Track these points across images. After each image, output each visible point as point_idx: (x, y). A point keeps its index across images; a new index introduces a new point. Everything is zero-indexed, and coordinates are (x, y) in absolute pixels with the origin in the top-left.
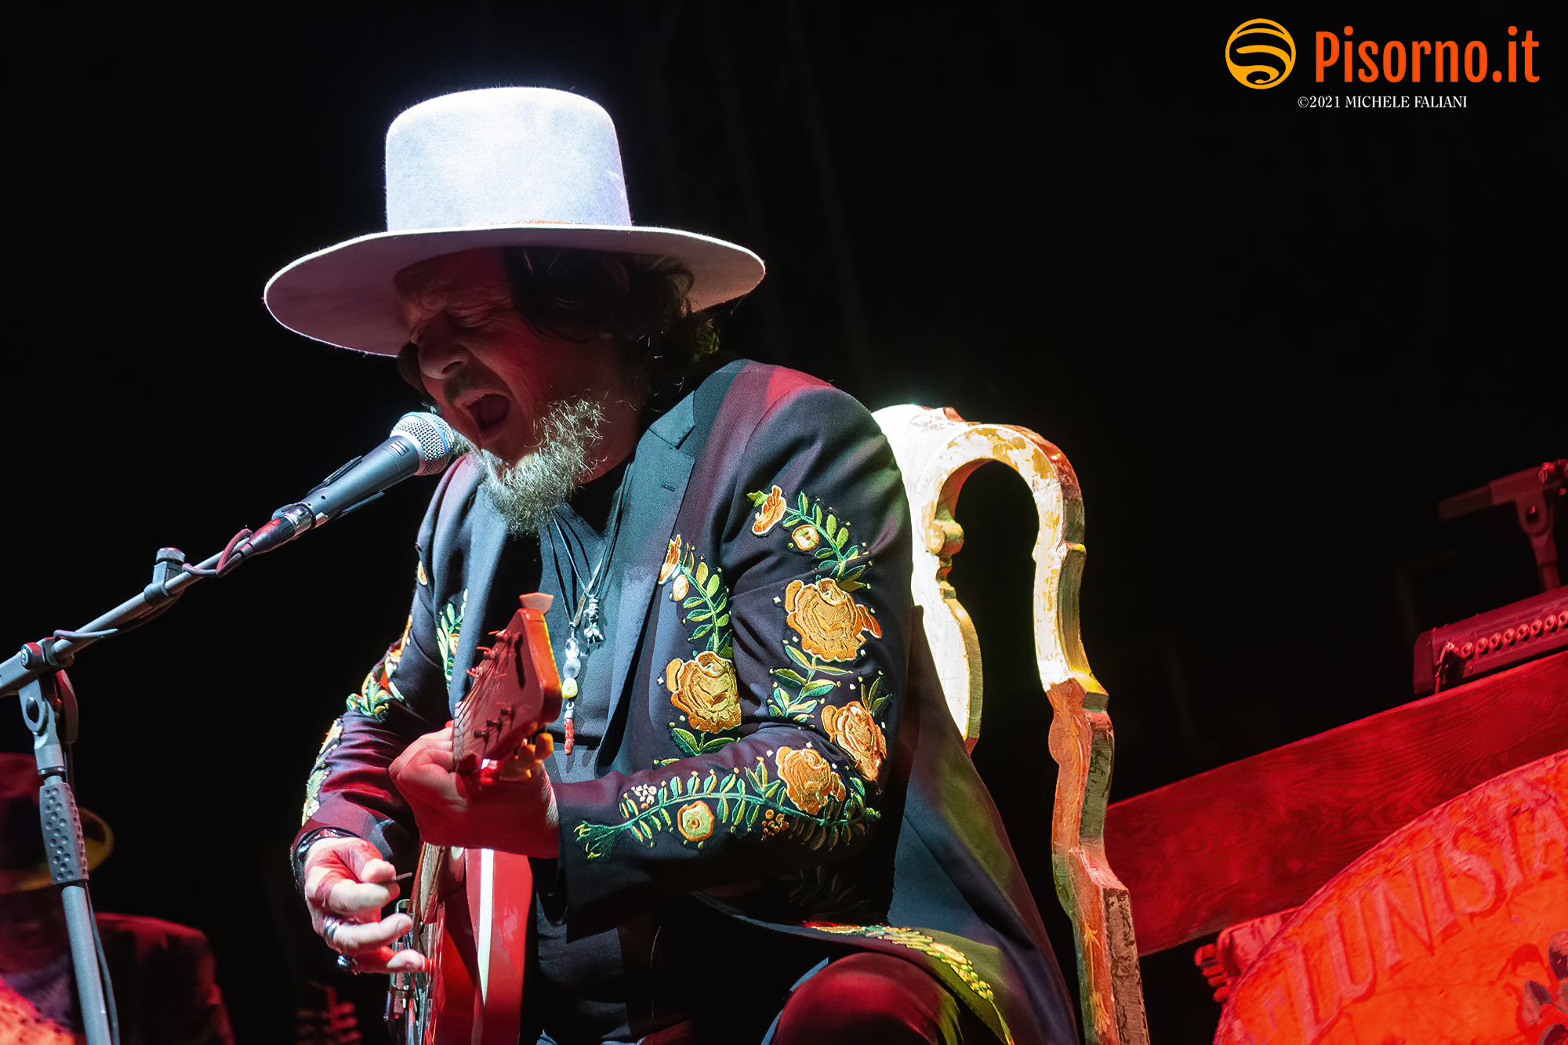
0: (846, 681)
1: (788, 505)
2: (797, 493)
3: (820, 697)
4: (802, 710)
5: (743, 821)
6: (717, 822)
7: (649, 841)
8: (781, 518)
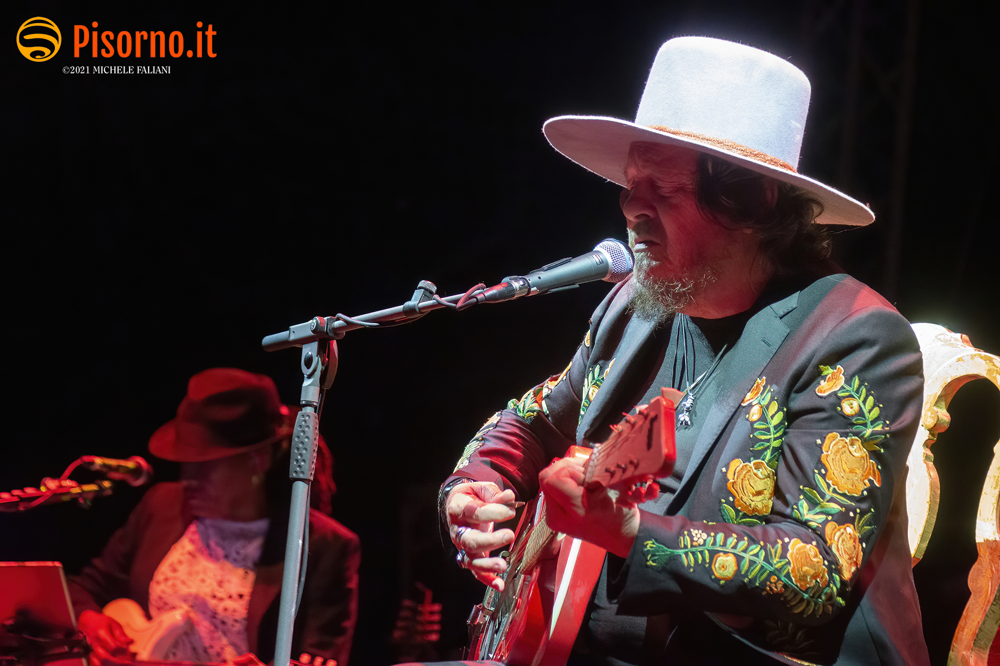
0: (849, 509)
1: (846, 382)
2: (853, 376)
3: (828, 514)
4: (815, 519)
5: (755, 578)
6: (738, 571)
7: (691, 567)
8: (838, 389)
